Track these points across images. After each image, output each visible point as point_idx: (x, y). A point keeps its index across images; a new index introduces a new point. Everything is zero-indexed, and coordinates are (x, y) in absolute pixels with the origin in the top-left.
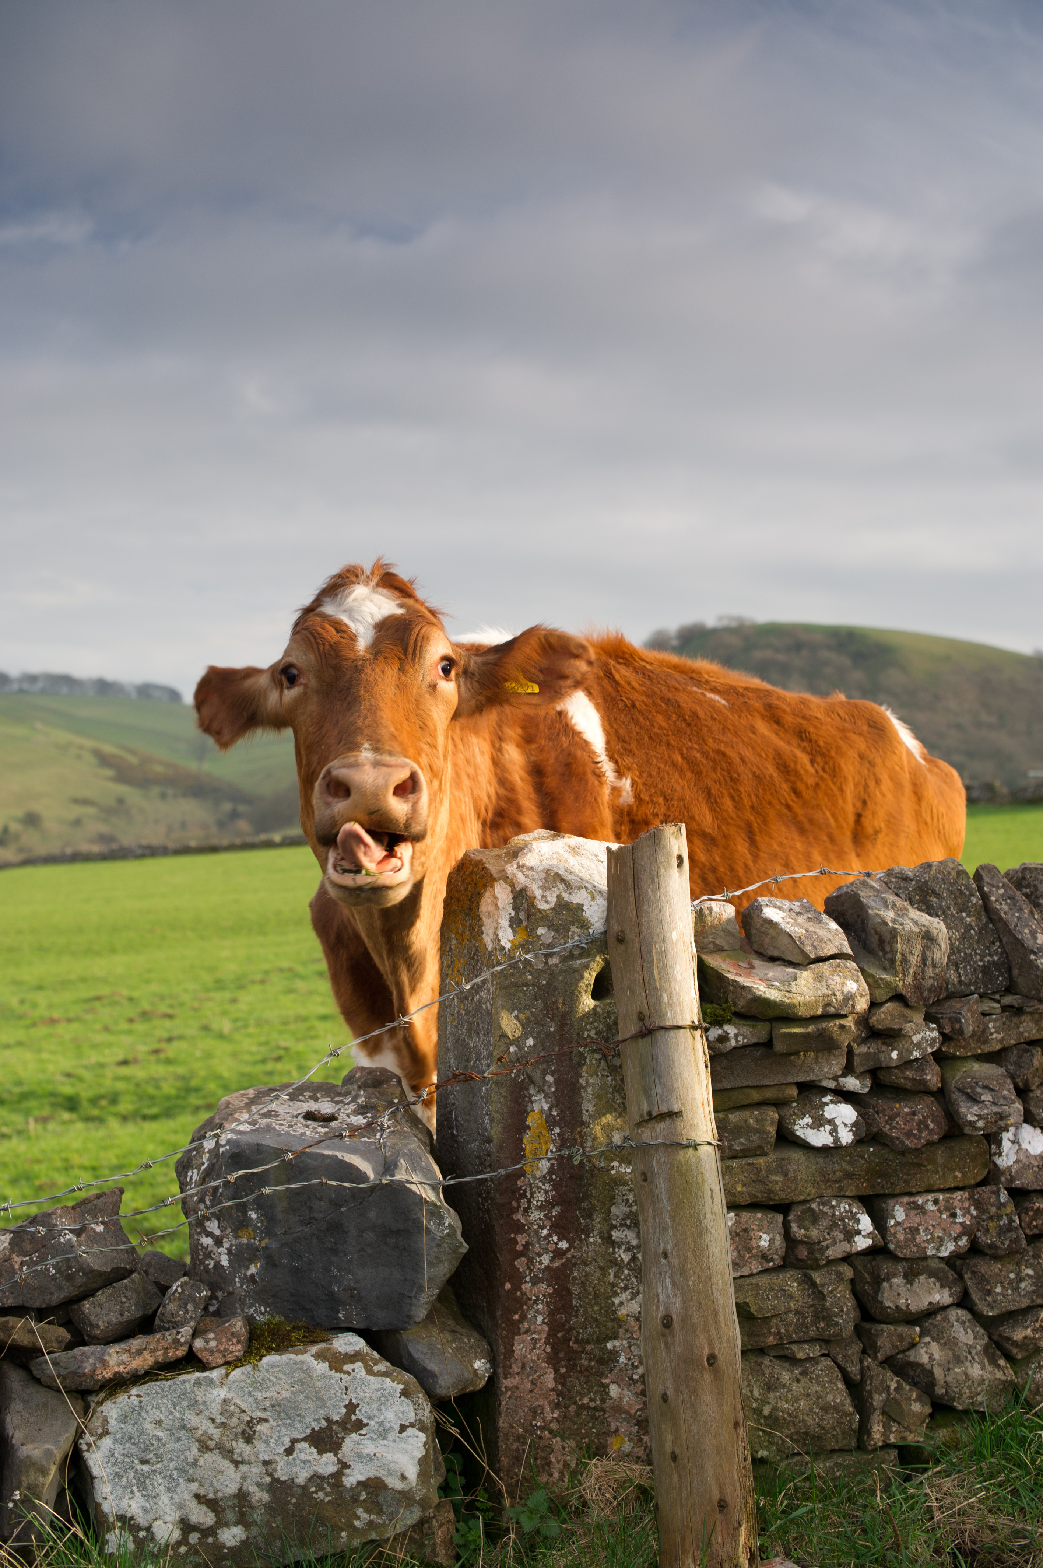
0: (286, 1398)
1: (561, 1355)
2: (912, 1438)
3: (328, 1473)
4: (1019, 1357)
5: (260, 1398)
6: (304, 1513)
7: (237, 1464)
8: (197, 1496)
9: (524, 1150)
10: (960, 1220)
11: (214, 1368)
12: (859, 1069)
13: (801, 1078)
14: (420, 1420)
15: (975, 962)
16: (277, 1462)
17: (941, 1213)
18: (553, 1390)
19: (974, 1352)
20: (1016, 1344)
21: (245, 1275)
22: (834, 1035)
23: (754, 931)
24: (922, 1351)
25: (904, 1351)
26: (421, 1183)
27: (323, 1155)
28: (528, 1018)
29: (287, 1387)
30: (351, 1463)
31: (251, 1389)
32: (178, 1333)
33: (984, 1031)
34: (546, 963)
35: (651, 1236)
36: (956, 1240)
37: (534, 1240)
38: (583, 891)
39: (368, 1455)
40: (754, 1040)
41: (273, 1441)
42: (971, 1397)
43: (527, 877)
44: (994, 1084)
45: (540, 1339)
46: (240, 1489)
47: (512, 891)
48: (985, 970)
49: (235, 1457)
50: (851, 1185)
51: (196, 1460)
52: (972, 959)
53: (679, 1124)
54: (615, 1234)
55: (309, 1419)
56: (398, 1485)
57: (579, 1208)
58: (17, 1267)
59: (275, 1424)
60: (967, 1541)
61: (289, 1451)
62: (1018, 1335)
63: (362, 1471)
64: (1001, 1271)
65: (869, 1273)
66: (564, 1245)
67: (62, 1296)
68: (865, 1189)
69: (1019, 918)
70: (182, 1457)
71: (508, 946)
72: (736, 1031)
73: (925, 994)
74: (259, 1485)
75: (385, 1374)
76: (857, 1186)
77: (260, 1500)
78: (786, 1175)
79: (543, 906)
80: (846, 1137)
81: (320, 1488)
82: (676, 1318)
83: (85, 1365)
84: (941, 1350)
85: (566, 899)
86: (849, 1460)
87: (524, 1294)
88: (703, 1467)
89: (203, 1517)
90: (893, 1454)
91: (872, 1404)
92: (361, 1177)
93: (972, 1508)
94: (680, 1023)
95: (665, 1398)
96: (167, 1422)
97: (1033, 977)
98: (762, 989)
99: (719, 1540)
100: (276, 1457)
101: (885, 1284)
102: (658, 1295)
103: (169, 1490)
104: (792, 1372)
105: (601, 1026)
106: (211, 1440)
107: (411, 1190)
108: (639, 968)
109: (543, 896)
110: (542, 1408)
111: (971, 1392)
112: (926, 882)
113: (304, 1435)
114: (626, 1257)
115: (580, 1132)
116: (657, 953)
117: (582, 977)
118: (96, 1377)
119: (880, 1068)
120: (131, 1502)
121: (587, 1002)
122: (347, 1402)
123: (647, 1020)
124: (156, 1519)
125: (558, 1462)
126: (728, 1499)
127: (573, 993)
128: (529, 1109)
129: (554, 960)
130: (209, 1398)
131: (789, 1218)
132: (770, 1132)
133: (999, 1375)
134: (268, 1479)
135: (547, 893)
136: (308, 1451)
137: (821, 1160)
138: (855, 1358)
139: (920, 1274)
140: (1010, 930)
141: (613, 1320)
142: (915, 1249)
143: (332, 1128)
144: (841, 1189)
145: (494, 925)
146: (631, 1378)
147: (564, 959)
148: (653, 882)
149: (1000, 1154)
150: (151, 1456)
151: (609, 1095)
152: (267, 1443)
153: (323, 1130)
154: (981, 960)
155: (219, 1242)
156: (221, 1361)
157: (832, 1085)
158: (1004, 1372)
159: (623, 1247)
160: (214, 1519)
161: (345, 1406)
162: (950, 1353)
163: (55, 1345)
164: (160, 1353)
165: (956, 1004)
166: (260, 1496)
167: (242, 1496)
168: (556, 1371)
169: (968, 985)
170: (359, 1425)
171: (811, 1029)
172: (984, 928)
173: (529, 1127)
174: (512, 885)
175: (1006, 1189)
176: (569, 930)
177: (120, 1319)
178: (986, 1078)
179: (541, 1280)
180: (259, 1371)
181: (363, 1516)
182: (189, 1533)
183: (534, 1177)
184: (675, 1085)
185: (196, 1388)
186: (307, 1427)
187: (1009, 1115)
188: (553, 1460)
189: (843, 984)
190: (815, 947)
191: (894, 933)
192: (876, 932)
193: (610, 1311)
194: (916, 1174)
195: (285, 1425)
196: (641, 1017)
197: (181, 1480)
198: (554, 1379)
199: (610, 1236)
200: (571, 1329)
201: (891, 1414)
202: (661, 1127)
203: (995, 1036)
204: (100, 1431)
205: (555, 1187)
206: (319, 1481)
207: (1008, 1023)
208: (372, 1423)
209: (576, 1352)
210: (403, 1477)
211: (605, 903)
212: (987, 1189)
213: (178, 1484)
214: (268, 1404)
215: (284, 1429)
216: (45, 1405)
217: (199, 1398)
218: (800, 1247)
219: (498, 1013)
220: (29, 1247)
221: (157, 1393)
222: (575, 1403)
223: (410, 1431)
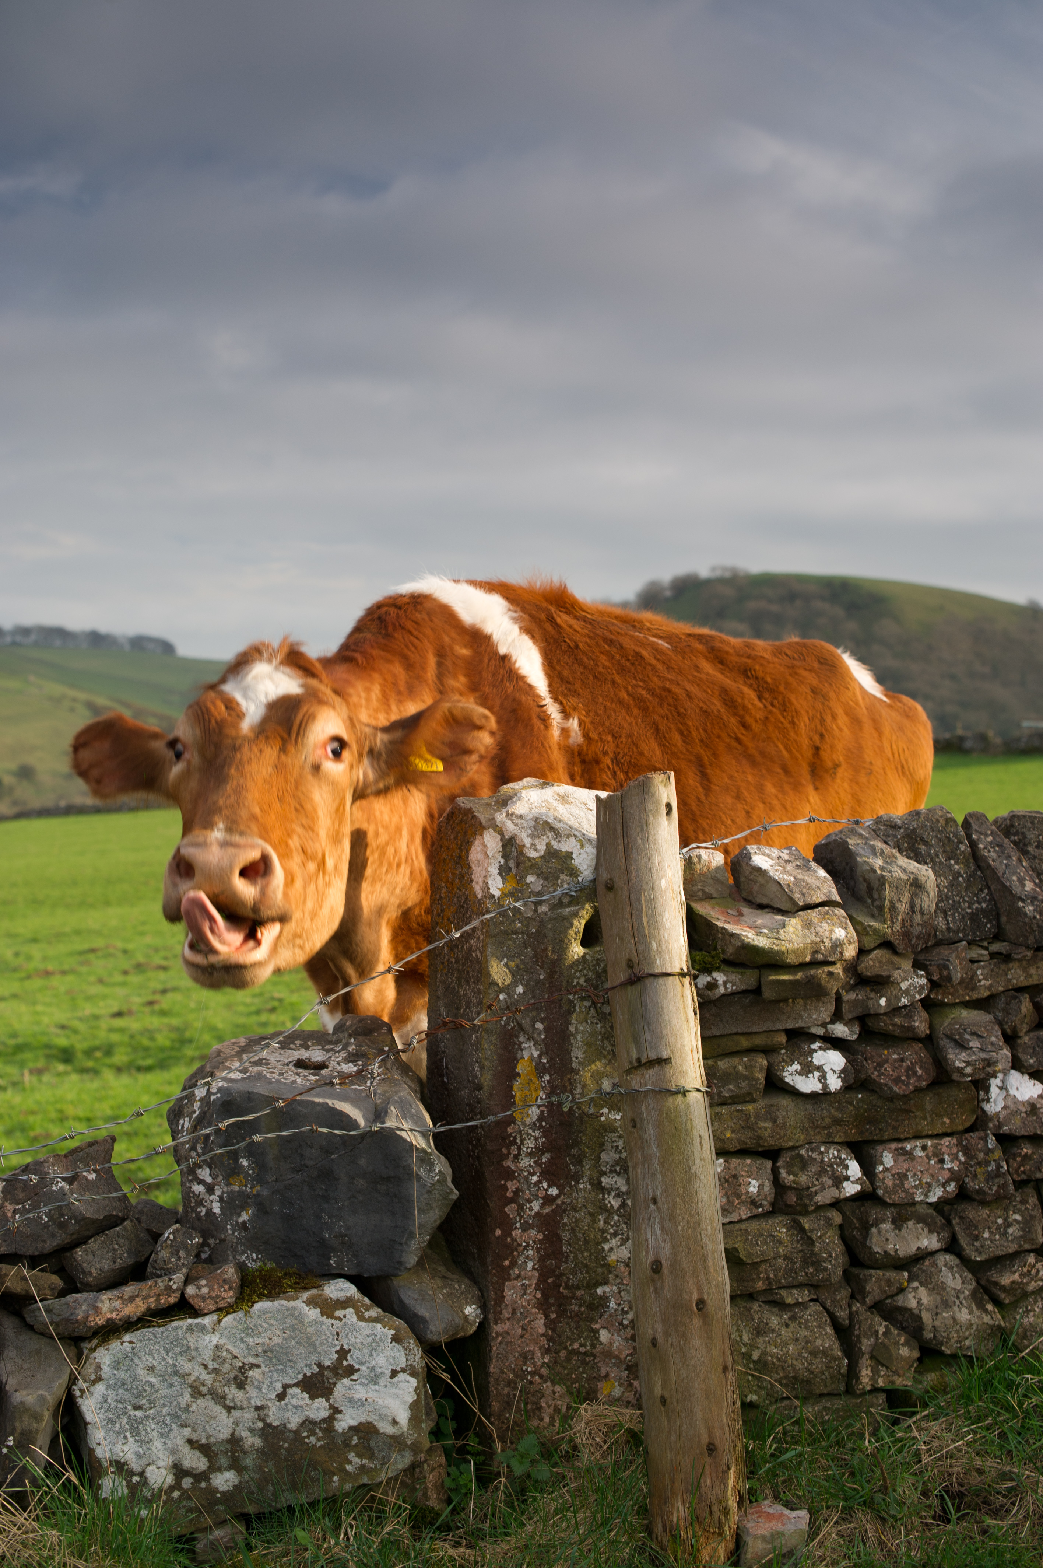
0: (278, 1344)
1: (552, 1301)
2: (900, 1382)
3: (320, 1418)
4: (1007, 1301)
5: (252, 1344)
6: (297, 1457)
7: (229, 1409)
8: (190, 1442)
9: (513, 1097)
10: (948, 1165)
11: (206, 1314)
12: (848, 1016)
13: (790, 1025)
14: (411, 1365)
15: (964, 910)
16: (269, 1408)
17: (929, 1159)
18: (543, 1335)
19: (962, 1297)
20: (1003, 1289)
21: (237, 1222)
22: (823, 982)
23: (742, 879)
24: (911, 1296)
25: (892, 1296)
26: (411, 1130)
27: (314, 1102)
28: (517, 966)
29: (278, 1333)
30: (342, 1408)
31: (243, 1335)
32: (170, 1280)
33: (972, 978)
34: (536, 911)
35: (640, 1182)
36: (944, 1185)
37: (524, 1186)
38: (572, 839)
39: (359, 1400)
40: (743, 987)
41: (265, 1386)
42: (959, 1342)
43: (516, 825)
44: (982, 1031)
45: (530, 1285)
46: (233, 1435)
47: (501, 840)
48: (974, 917)
49: (228, 1402)
50: (839, 1131)
51: (188, 1406)
52: (960, 906)
53: (668, 1070)
54: (605, 1180)
55: (301, 1365)
56: (390, 1430)
57: (569, 1155)
58: (9, 1215)
59: (267, 1370)
60: (955, 1484)
61: (281, 1397)
62: (1006, 1280)
63: (354, 1416)
64: (989, 1216)
65: (857, 1219)
66: (554, 1191)
67: (55, 1244)
68: (854, 1135)
69: (1007, 866)
70: (175, 1403)
71: (497, 893)
72: (725, 978)
73: (913, 941)
74: (251, 1430)
75: (376, 1320)
76: (845, 1132)
77: (253, 1445)
78: (775, 1121)
79: (533, 854)
80: (835, 1083)
81: (312, 1433)
82: (665, 1263)
83: (77, 1311)
84: (929, 1295)
85: (555, 847)
86: (838, 1404)
87: (515, 1240)
88: (692, 1411)
89: (196, 1461)
90: (882, 1398)
91: (860, 1348)
92: (351, 1124)
93: (960, 1451)
94: (669, 971)
95: (654, 1342)
96: (159, 1368)
97: (1021, 924)
98: (750, 937)
99: (709, 1483)
100: (268, 1402)
101: (874, 1230)
102: (647, 1240)
103: (162, 1435)
104: (781, 1317)
105: (590, 974)
106: (204, 1385)
107: (401, 1137)
108: (628, 916)
109: (532, 845)
110: (533, 1353)
111: (959, 1337)
112: (914, 830)
113: (295, 1381)
114: (616, 1203)
115: (569, 1079)
116: (647, 900)
117: (572, 925)
118: (89, 1324)
119: (869, 1015)
120: (125, 1448)
121: (577, 950)
122: (338, 1348)
123: (636, 967)
124: (149, 1464)
125: (549, 1407)
126: (717, 1442)
127: (562, 941)
128: (519, 1056)
129: (544, 908)
130: (201, 1344)
131: (778, 1164)
132: (758, 1079)
133: (987, 1319)
134: (260, 1425)
135: (537, 841)
136: (300, 1396)
137: (809, 1107)
138: (844, 1303)
139: (907, 1219)
140: (998, 878)
141: (603, 1266)
142: (903, 1195)
143: (323, 1076)
144: (829, 1135)
145: (484, 873)
146: (621, 1324)
147: (553, 907)
148: (642, 830)
149: (988, 1101)
150: (144, 1401)
151: (599, 1043)
152: (259, 1388)
153: (313, 1078)
154: (969, 907)
155: (210, 1189)
156: (213, 1308)
157: (820, 1031)
158: (992, 1317)
159: (613, 1194)
160: (207, 1464)
161: (337, 1352)
162: (938, 1298)
163: (48, 1292)
164: (152, 1300)
165: (944, 951)
166: (252, 1441)
167: (234, 1441)
168: (547, 1316)
169: (956, 932)
170: (351, 1371)
171: (799, 976)
172: (972, 875)
173: (518, 1075)
174: (501, 833)
175: (994, 1135)
176: (558, 878)
177: (113, 1266)
178: (974, 1025)
179: (531, 1227)
180: (251, 1317)
181: (355, 1461)
182: (182, 1478)
183: (524, 1124)
184: (664, 1033)
185: (188, 1334)
186: (299, 1373)
187: (997, 1062)
188: (544, 1404)
189: (831, 931)
190: (803, 894)
191: (882, 880)
192: (865, 880)
193: (600, 1257)
194: (904, 1120)
195: (277, 1370)
196: (630, 964)
197: (174, 1426)
198: (545, 1324)
199: (600, 1182)
200: (562, 1275)
201: (880, 1358)
202: (651, 1074)
203: (983, 982)
204: (93, 1377)
205: (545, 1134)
206: (311, 1426)
207: (996, 970)
208: (363, 1368)
209: (566, 1297)
210: (395, 1422)
211: (594, 851)
212: (975, 1135)
213: (171, 1430)
214: (260, 1350)
215: (275, 1375)
216: (38, 1352)
217: (191, 1344)
218: (789, 1193)
219: (487, 961)
220: (21, 1195)
221: (150, 1339)
222: (566, 1348)
223: (402, 1376)
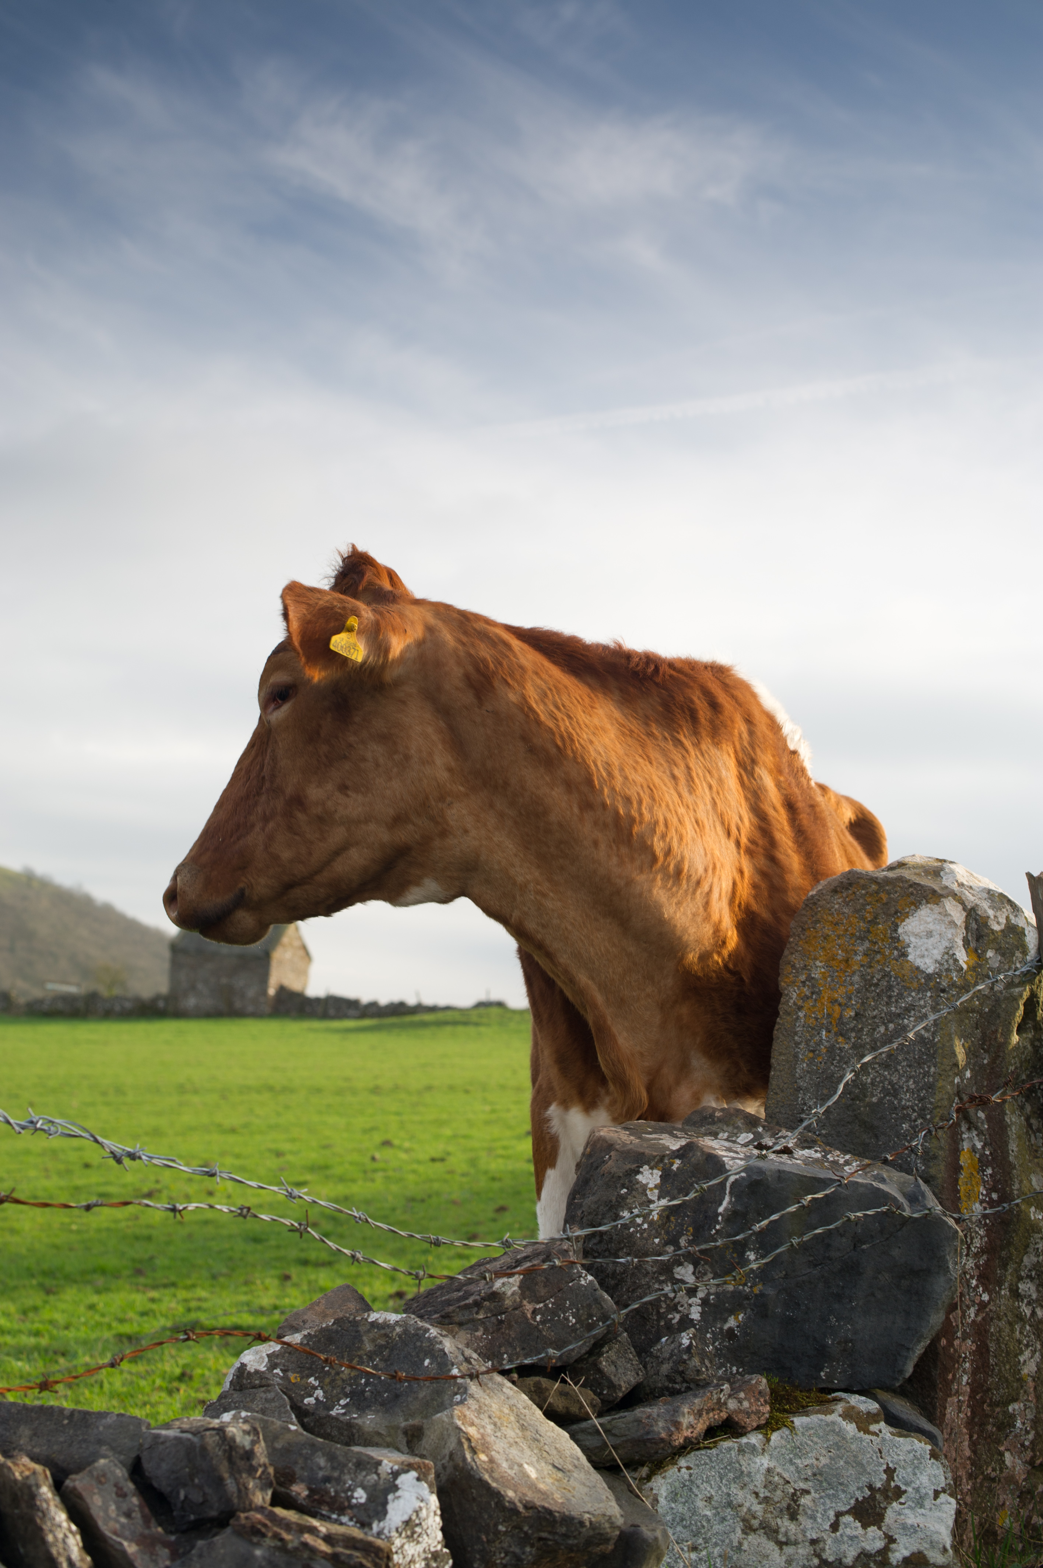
0: (827, 1465)
1: (976, 1420)
3: (876, 1549)
5: (801, 1466)
7: (781, 1544)
9: (958, 1191)
11: (751, 1432)
14: (949, 1484)
16: (824, 1541)
21: (721, 1329)
28: (969, 1048)
29: (824, 1452)
30: (896, 1536)
31: (791, 1456)
34: (992, 988)
37: (966, 1290)
38: (1023, 918)
39: (912, 1526)
41: (819, 1515)
43: (973, 895)
45: (963, 1402)
47: (964, 909)
49: (780, 1537)
51: (740, 1544)
54: (1021, 1286)
56: (939, 1559)
57: (999, 1257)
58: (529, 1316)
59: (817, 1496)
61: (835, 1527)
63: (907, 1545)
66: (986, 1297)
67: (581, 1349)
70: (727, 1541)
79: (996, 927)
85: (1013, 922)
87: (955, 1350)
96: (715, 1498)
100: (823, 1534)
106: (755, 1518)
107: (947, 1223)
109: (995, 917)
113: (848, 1507)
114: (1028, 1312)
115: (1008, 1174)
117: (1016, 1009)
121: (1015, 1037)
122: (885, 1467)
127: (1010, 1023)
128: (961, 1147)
129: (999, 986)
130: (753, 1468)
134: (816, 1561)
135: (998, 914)
136: (853, 1525)
141: (1017, 1380)
145: (944, 944)
146: (1023, 1445)
147: (1007, 986)
150: (700, 1540)
152: (813, 1518)
155: (692, 1292)
156: (755, 1424)
159: (1025, 1301)
161: (885, 1471)
164: (710, 1413)
168: (971, 1437)
170: (899, 1493)
173: (961, 1167)
174: (962, 903)
176: (1013, 955)
179: (968, 1336)
180: (796, 1434)
185: (740, 1457)
186: (852, 1498)
193: (1016, 1371)
195: (828, 1496)
198: (969, 1446)
199: (1018, 1288)
200: (989, 1389)
205: (989, 1232)
206: (865, 1560)
209: (987, 1416)
211: (1035, 931)
214: (808, 1473)
215: (828, 1501)
217: (744, 1468)
222: (983, 1473)
223: (943, 1497)
